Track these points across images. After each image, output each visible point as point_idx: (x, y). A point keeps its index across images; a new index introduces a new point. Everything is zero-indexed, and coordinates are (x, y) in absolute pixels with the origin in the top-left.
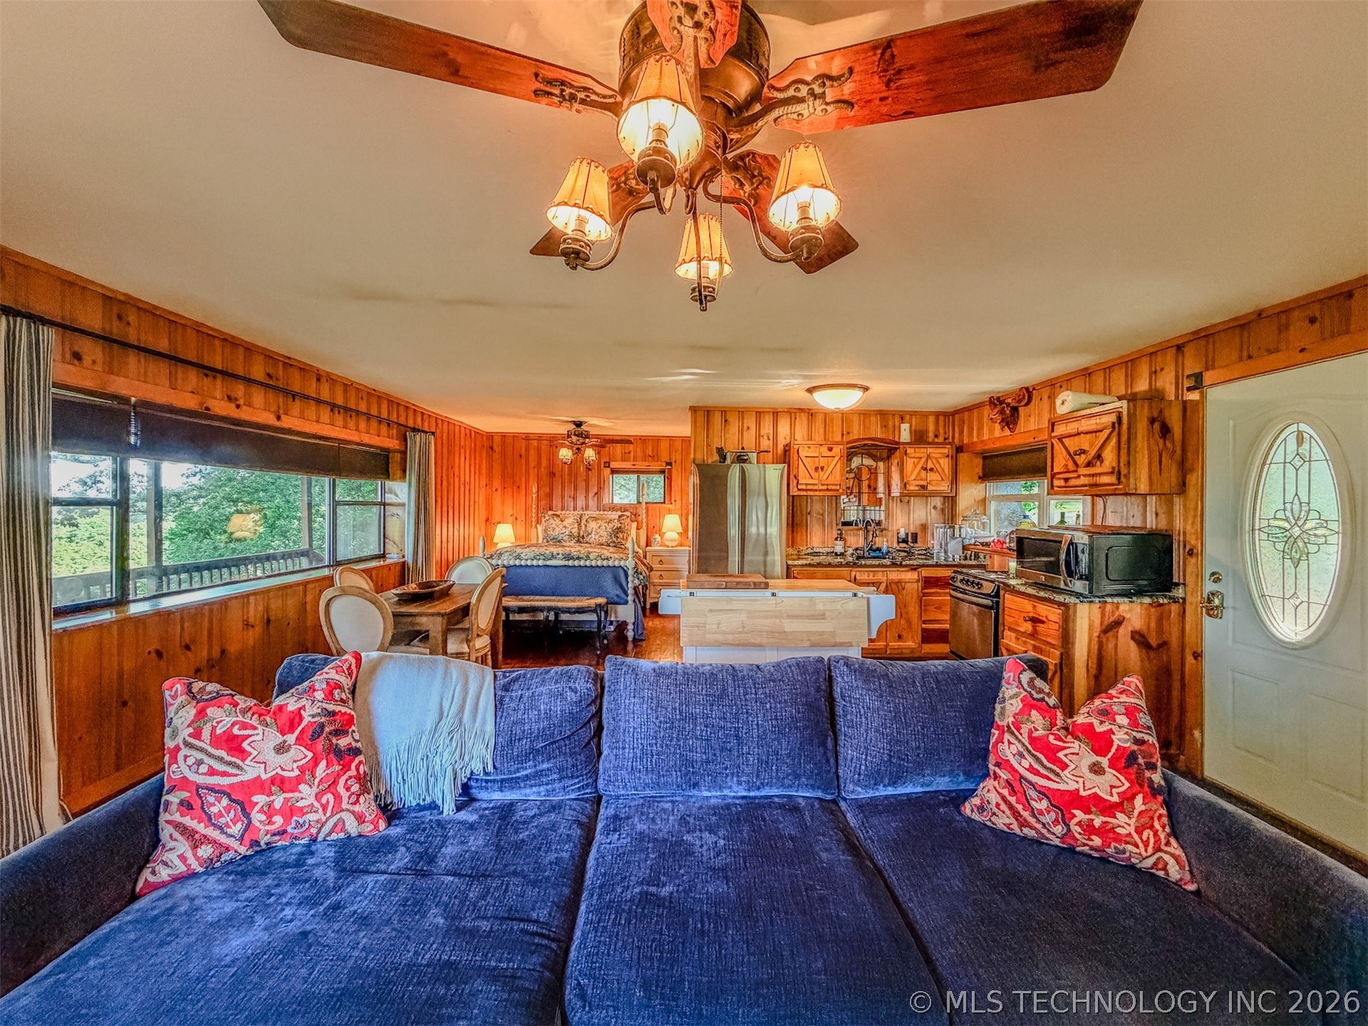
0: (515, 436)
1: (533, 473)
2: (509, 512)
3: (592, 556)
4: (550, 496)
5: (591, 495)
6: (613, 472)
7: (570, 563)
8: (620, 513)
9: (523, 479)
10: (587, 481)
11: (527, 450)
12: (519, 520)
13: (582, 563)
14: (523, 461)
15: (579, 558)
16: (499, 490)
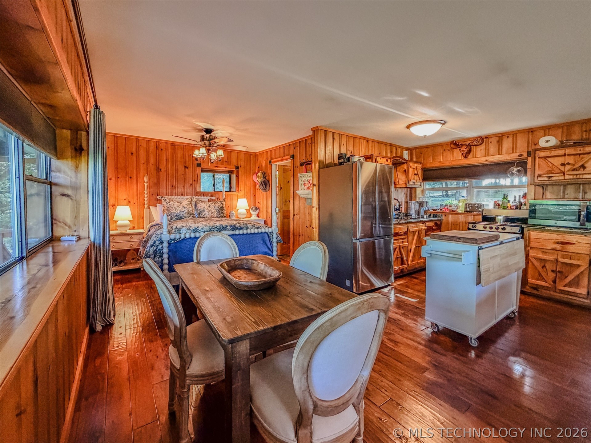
0: (127, 138)
1: (143, 167)
2: (122, 195)
3: (249, 226)
4: (157, 184)
5: (188, 185)
6: (203, 171)
7: (237, 232)
8: (209, 198)
9: (135, 171)
10: (184, 175)
11: (138, 149)
12: (132, 203)
13: (245, 232)
14: (134, 157)
15: (241, 228)
16: (113, 178)
